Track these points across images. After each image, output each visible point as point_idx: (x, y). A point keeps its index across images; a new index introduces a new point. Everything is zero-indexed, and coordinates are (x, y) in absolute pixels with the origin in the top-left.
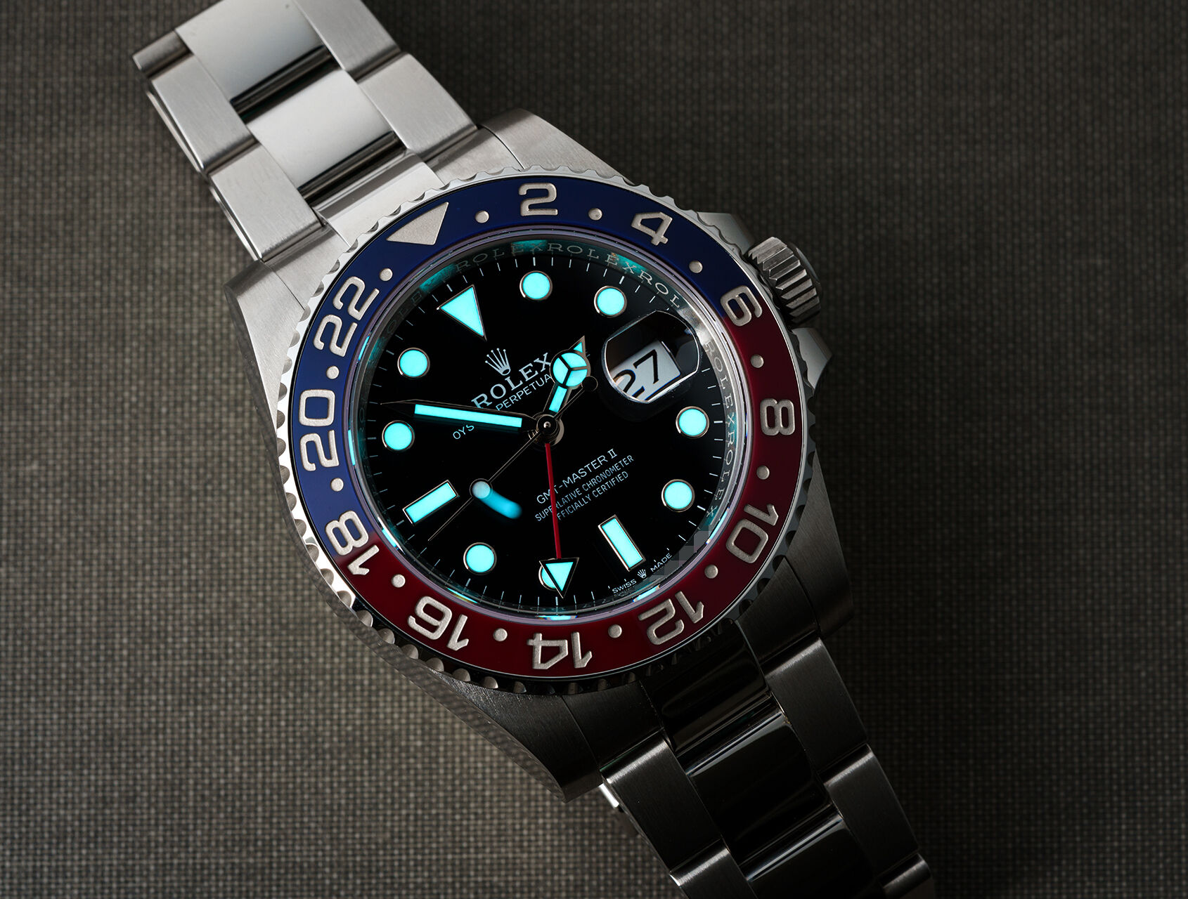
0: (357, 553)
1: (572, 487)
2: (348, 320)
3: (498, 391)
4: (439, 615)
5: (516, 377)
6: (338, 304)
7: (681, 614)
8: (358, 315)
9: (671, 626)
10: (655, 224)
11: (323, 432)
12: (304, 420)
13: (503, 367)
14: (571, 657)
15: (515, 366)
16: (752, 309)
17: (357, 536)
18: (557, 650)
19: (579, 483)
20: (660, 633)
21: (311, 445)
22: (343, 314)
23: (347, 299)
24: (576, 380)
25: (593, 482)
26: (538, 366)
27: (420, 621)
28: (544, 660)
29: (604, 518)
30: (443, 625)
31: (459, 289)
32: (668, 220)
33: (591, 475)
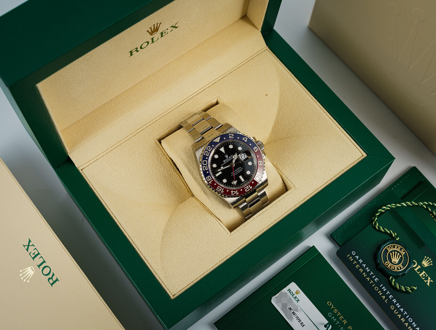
0: (210, 181)
1: (236, 172)
2: (208, 152)
3: (226, 160)
4: (220, 188)
5: (229, 158)
6: (207, 150)
7: (249, 188)
8: (210, 151)
9: (248, 189)
10: (245, 139)
11: (206, 166)
12: (203, 164)
13: (227, 157)
14: (236, 193)
15: (228, 157)
16: (257, 150)
17: (210, 179)
18: (234, 192)
19: (236, 171)
20: (247, 190)
21: (204, 167)
22: (208, 151)
23: (208, 149)
24: (235, 159)
25: (238, 171)
26: (231, 157)
27: (218, 189)
28: (233, 194)
29: (240, 176)
30: (221, 190)
31: (222, 147)
32: (247, 139)
33: (238, 170)
